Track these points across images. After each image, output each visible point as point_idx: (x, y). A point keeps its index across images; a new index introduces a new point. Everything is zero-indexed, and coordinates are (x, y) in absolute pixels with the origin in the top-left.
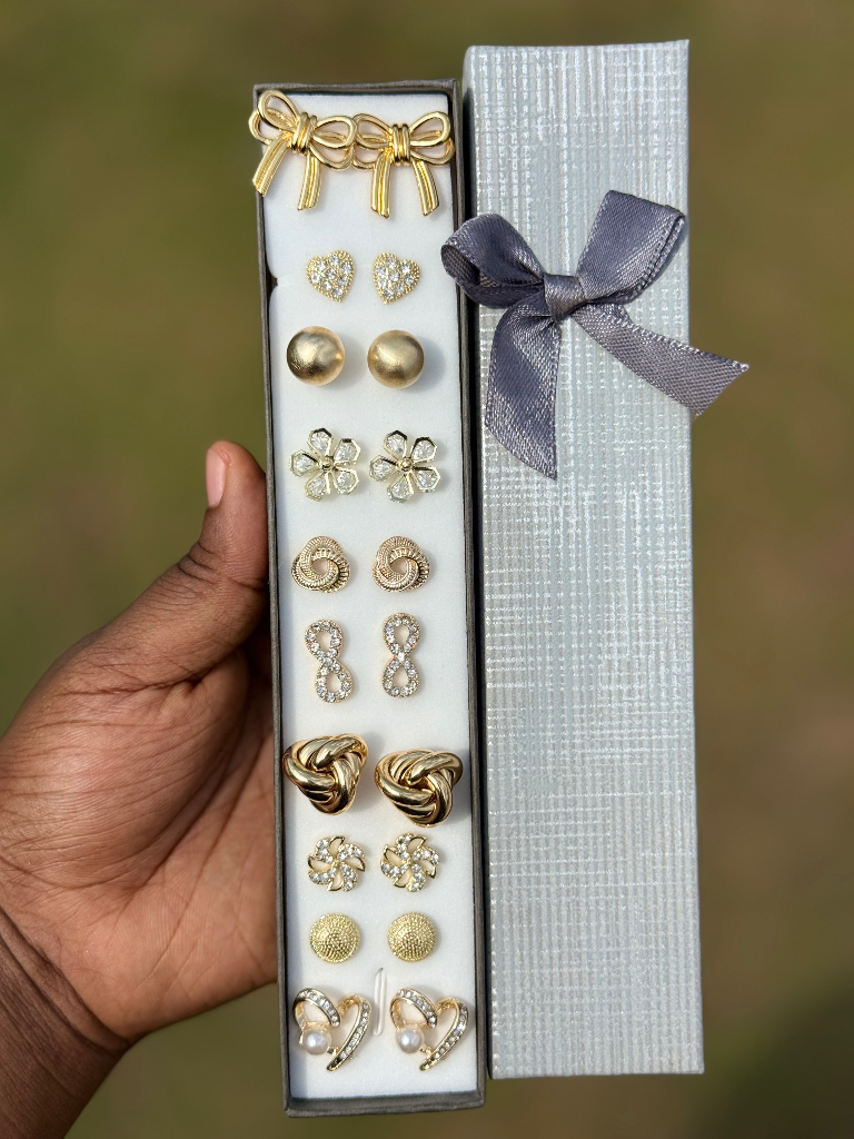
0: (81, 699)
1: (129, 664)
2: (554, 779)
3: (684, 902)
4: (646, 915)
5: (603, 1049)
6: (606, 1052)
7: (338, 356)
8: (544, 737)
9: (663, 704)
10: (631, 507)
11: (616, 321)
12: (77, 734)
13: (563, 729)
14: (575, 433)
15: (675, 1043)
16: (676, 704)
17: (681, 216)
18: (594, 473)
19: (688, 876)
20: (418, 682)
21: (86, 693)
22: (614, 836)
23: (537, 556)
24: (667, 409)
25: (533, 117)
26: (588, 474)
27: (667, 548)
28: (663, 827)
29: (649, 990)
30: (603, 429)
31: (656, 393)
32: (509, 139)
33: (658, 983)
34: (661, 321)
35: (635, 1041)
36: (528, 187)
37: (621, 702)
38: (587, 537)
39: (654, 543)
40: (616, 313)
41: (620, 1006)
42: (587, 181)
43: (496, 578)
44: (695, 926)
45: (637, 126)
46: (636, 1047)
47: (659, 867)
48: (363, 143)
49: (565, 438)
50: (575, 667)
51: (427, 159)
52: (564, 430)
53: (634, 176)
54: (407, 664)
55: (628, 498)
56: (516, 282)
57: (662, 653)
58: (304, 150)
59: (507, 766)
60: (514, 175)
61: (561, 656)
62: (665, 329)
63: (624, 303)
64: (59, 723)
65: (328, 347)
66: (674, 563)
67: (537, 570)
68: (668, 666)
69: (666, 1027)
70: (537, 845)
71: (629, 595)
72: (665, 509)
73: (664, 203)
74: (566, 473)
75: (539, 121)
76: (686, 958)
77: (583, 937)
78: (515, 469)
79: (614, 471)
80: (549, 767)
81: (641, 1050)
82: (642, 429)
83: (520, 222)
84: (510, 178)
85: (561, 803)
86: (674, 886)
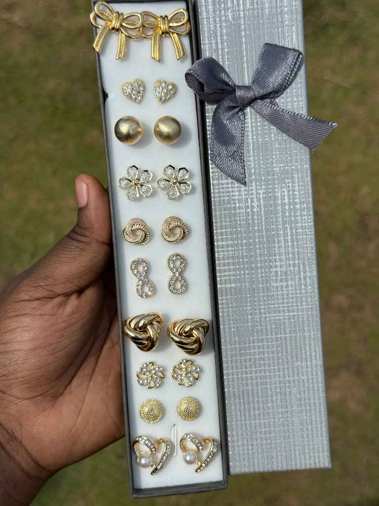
0: (27, 303)
1: (50, 285)
2: (252, 330)
3: (318, 386)
4: (300, 393)
5: (282, 458)
6: (283, 459)
7: (140, 130)
8: (246, 310)
9: (303, 291)
10: (283, 197)
11: (271, 107)
12: (26, 320)
13: (256, 305)
14: (254, 163)
15: (316, 454)
16: (309, 291)
17: (300, 53)
18: (264, 181)
19: (319, 373)
20: (186, 287)
21: (29, 300)
22: (282, 355)
23: (239, 223)
24: (298, 148)
25: (226, 9)
26: (261, 182)
27: (301, 216)
28: (306, 350)
29: (303, 429)
30: (268, 159)
31: (293, 141)
32: (215, 21)
33: (307, 425)
34: (293, 105)
35: (297, 454)
36: (226, 44)
37: (282, 291)
38: (262, 212)
39: (295, 213)
40: (271, 103)
41: (289, 437)
42: (254, 39)
43: (219, 234)
44: (324, 397)
45: (277, 11)
46: (298, 456)
47: (305, 369)
48: (146, 26)
49: (250, 165)
50: (260, 275)
51: (178, 33)
52: (249, 161)
53: (277, 36)
54: (180, 278)
55: (281, 192)
56: (222, 90)
57: (301, 266)
58: (118, 30)
59: (229, 324)
60: (219, 38)
61: (253, 270)
62: (295, 109)
63: (275, 98)
64: (16, 316)
65: (134, 126)
66: (305, 223)
67: (239, 229)
68: (305, 272)
69: (312, 446)
70: (245, 362)
71: (284, 239)
72: (299, 197)
73: (292, 48)
74: (251, 182)
75: (229, 11)
76: (320, 413)
77: (270, 405)
78: (226, 181)
79: (274, 180)
80: (250, 324)
81: (300, 458)
82: (287, 158)
83: (223, 61)
84: (217, 40)
85: (256, 341)
86: (313, 379)
